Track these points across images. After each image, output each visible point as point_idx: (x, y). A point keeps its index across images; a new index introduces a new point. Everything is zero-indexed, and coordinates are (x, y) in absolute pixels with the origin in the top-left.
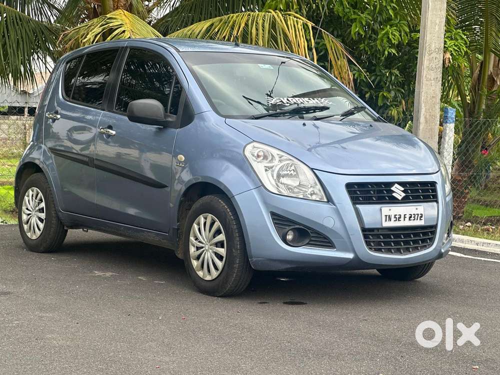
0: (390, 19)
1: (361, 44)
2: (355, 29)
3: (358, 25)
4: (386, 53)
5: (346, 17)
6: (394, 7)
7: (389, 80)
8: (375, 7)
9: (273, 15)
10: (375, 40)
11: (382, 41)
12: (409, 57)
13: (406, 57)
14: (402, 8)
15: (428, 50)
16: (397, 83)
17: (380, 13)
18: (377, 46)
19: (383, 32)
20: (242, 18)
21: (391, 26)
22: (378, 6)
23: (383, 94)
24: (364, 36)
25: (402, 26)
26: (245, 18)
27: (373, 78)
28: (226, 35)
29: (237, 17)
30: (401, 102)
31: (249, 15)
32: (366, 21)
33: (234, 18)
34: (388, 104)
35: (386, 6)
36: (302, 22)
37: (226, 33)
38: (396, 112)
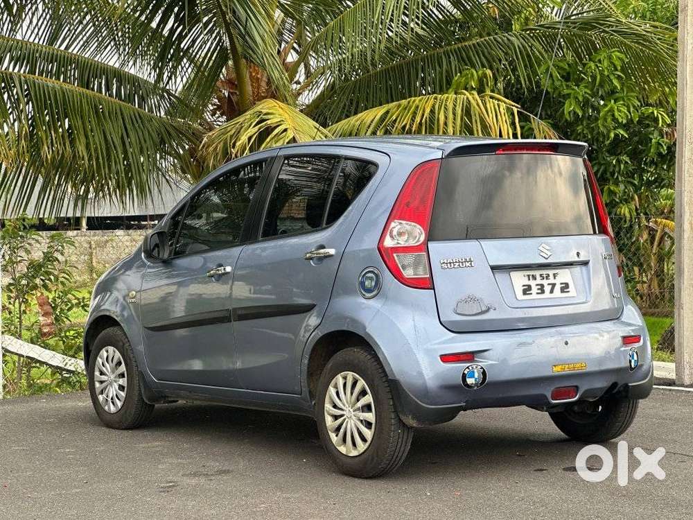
0: (613, 92)
1: (578, 126)
2: (569, 107)
3: (573, 102)
4: (612, 135)
5: (557, 92)
6: (619, 76)
7: (617, 169)
8: (594, 78)
9: (467, 98)
10: (597, 119)
11: (605, 120)
12: (640, 138)
13: (636, 139)
14: (628, 77)
15: (689, 137)
16: (627, 173)
17: (601, 85)
18: (599, 127)
19: (607, 109)
20: (426, 102)
21: (616, 101)
22: (598, 77)
23: (609, 188)
24: (582, 116)
25: (629, 99)
26: (431, 102)
27: (596, 169)
28: (406, 124)
29: (420, 101)
30: (633, 199)
31: (436, 98)
32: (583, 96)
33: (417, 102)
34: (617, 200)
35: (608, 76)
36: (504, 105)
37: (406, 121)
38: (627, 210)
